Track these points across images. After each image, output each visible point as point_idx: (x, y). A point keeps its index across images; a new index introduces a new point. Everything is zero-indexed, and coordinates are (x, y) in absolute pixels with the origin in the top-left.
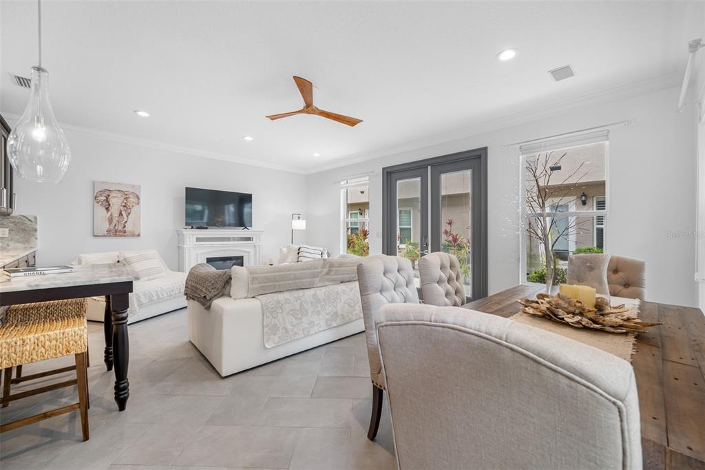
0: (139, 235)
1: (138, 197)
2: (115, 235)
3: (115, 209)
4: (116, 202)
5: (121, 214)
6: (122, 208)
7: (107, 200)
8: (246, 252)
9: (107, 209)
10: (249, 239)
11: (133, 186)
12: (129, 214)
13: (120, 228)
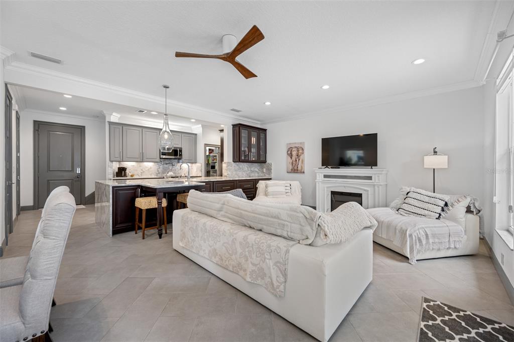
0: (304, 172)
1: (303, 150)
2: (294, 172)
3: (294, 158)
4: (294, 153)
5: (296, 160)
6: (297, 157)
7: (291, 153)
8: (365, 190)
9: (291, 158)
10: (370, 178)
11: (301, 143)
12: (299, 160)
13: (296, 168)
